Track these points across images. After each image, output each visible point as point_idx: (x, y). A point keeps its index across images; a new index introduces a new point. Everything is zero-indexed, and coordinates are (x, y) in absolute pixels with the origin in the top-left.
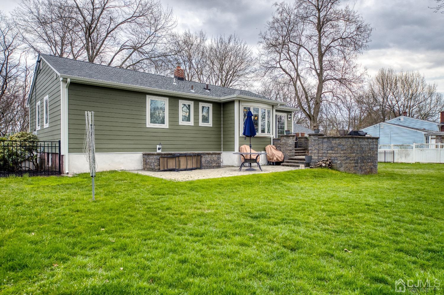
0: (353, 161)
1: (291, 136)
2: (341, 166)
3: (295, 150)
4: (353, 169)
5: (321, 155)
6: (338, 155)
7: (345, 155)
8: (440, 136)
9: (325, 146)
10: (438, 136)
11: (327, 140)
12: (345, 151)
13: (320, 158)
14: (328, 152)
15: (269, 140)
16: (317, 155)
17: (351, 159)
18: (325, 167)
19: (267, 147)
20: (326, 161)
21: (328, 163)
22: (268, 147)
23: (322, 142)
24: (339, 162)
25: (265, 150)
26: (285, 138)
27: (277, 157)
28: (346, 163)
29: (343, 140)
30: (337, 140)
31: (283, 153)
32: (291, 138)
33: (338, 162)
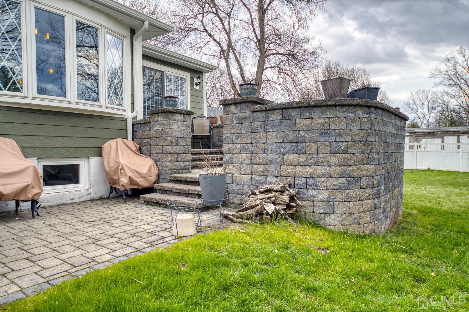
0: (368, 191)
1: (179, 112)
2: (329, 210)
3: (192, 154)
4: (368, 219)
5: (260, 168)
6: (319, 170)
7: (344, 168)
8: (414, 133)
9: (274, 136)
10: (412, 133)
11: (280, 117)
12: (345, 156)
13: (258, 178)
14: (286, 157)
15: (120, 125)
16: (247, 168)
17: (364, 182)
18: (275, 216)
19: (107, 145)
20: (277, 191)
21: (285, 198)
22: (110, 146)
23: (265, 126)
24: (323, 195)
25: (100, 154)
26: (160, 119)
27: (129, 174)
28: (346, 200)
29: (340, 113)
30: (316, 113)
31: (156, 161)
32: (179, 117)
33: (321, 197)
